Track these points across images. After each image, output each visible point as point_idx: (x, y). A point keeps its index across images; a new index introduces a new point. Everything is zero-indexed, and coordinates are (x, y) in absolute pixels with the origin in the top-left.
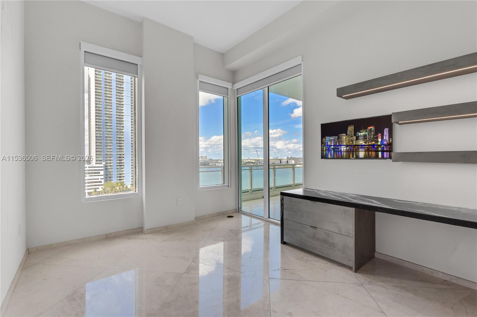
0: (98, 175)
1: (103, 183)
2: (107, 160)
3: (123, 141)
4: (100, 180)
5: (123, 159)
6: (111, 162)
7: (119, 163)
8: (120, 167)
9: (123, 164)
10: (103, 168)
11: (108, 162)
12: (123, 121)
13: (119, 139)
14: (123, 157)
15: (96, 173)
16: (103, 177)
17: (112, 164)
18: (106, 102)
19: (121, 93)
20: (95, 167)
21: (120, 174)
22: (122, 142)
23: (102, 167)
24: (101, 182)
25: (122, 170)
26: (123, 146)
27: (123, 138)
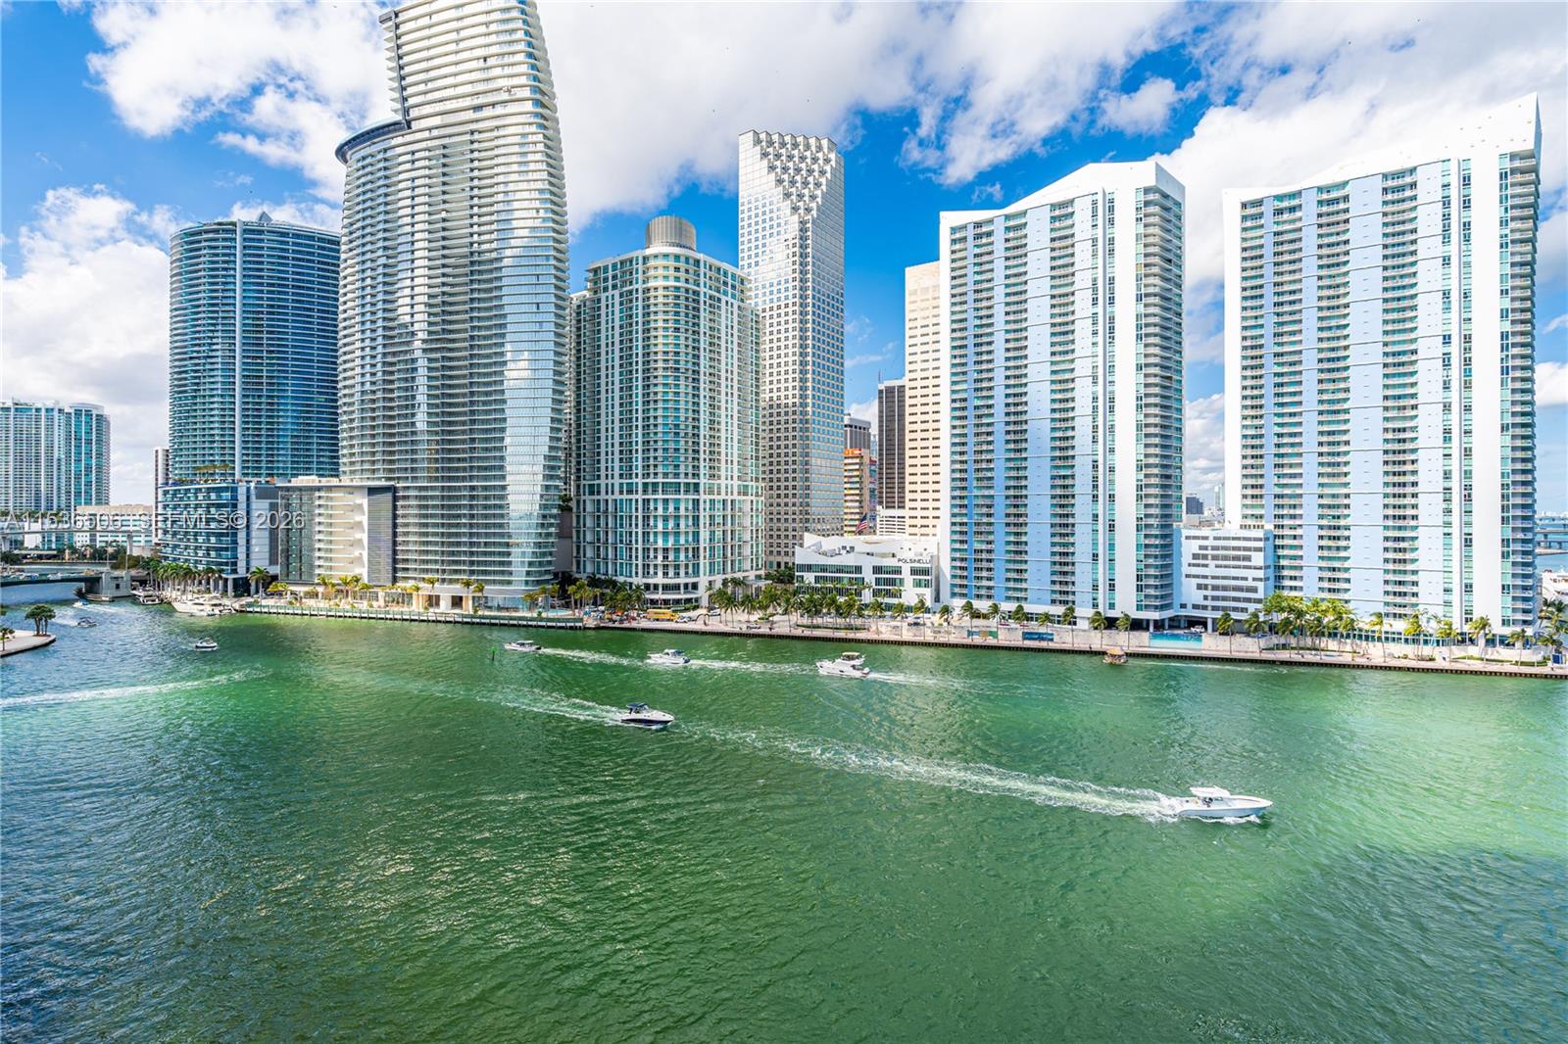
0: (1245, 567)
1: (1260, 595)
2: (1282, 516)
3: (1347, 443)
4: (1250, 583)
5: (1346, 512)
6: (1298, 522)
7: (1330, 527)
8: (1331, 543)
9: (1346, 533)
10: (1261, 544)
11: (1286, 522)
12: (1346, 368)
13: (1331, 439)
14: (1347, 506)
15: (1236, 558)
16: (1260, 574)
17: (1299, 532)
18: (1278, 314)
19: (1338, 265)
20: (1234, 539)
21: (1334, 569)
22: (1343, 448)
23: (1260, 540)
24: (1254, 590)
25: (1343, 554)
26: (1346, 464)
27: (1345, 432)
